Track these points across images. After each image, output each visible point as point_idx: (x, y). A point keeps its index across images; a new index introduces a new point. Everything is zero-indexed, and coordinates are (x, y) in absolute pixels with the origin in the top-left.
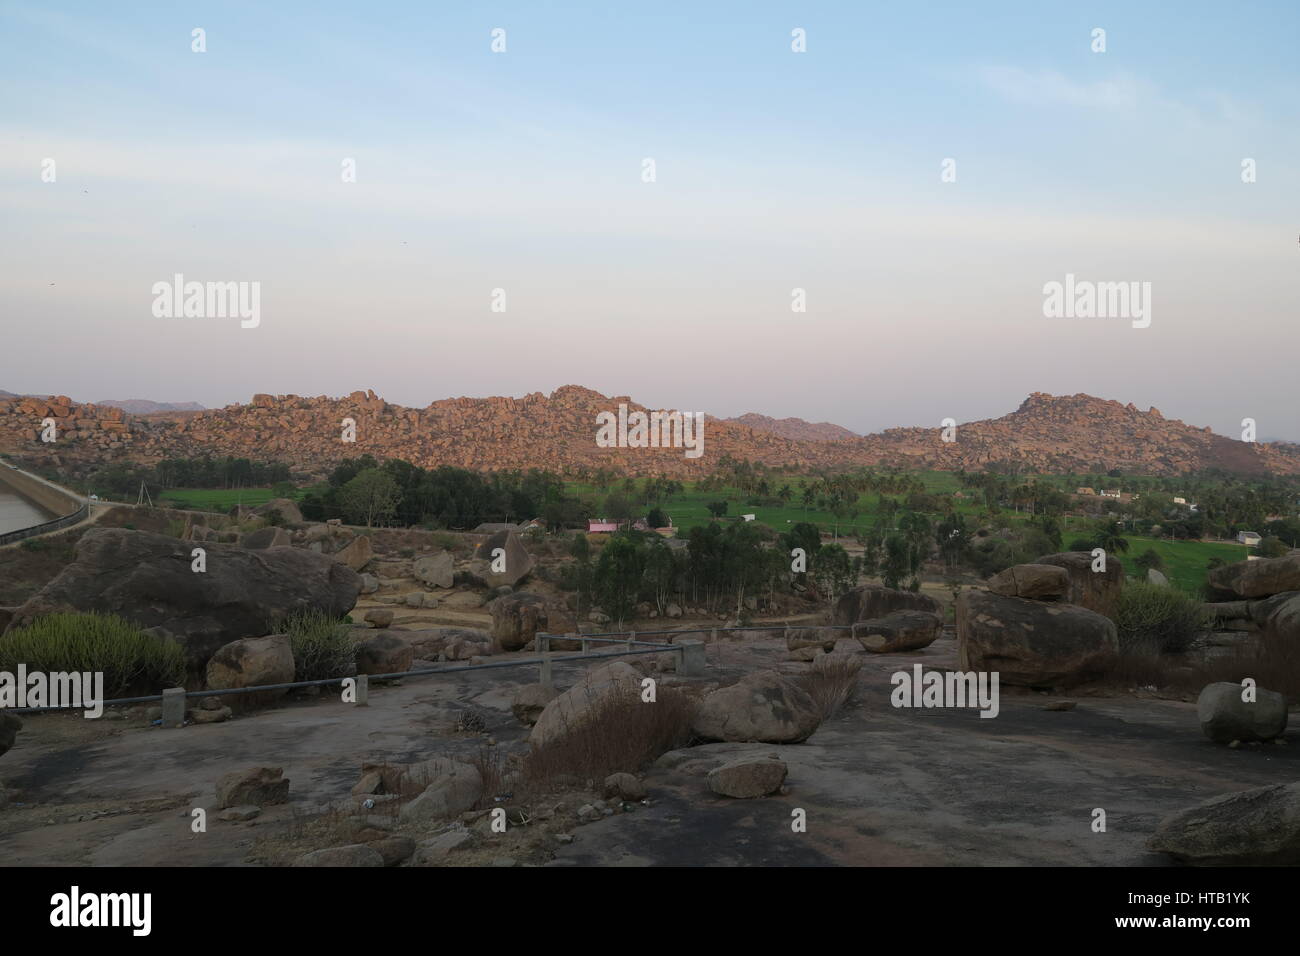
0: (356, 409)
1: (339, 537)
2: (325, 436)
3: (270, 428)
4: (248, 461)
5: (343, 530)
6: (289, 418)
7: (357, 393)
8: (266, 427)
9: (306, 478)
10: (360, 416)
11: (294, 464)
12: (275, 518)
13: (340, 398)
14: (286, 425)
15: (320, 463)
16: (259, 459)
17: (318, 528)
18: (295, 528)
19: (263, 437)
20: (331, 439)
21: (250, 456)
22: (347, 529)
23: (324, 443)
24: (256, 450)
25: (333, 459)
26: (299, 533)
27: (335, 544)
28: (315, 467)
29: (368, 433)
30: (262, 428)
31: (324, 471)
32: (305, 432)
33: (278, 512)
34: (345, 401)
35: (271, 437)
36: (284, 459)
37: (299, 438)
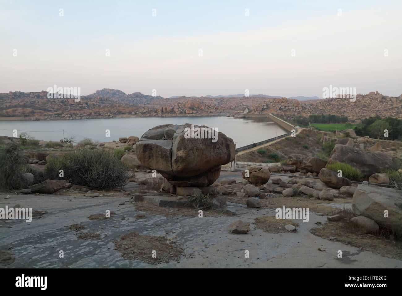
0: (371, 98)
1: (369, 142)
2: (360, 107)
3: (342, 105)
4: (335, 116)
5: (370, 140)
6: (347, 102)
7: (372, 92)
8: (340, 105)
9: (353, 121)
10: (373, 100)
11: (349, 117)
12: (347, 135)
13: (365, 94)
14: (347, 104)
15: (358, 116)
16: (338, 115)
17: (360, 139)
18: (354, 138)
19: (339, 108)
20: (362, 108)
21: (335, 114)
22: (371, 140)
23: (360, 110)
24: (337, 112)
25: (363, 115)
26: (355, 140)
27: (368, 145)
28: (356, 117)
29: (376, 106)
30: (339, 105)
31: (360, 119)
32: (353, 106)
33: (348, 133)
34: (367, 95)
35: (342, 108)
36: (346, 115)
37: (351, 108)
